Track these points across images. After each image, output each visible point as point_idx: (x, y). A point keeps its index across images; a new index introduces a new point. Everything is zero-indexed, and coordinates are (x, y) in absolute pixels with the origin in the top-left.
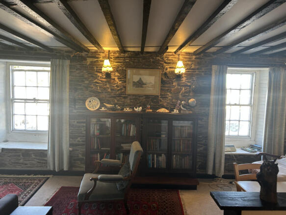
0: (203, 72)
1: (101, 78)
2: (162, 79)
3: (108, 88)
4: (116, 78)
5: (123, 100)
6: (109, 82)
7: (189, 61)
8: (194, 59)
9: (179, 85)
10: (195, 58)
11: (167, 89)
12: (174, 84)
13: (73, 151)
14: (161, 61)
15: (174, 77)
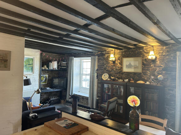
0: (172, 57)
1: (111, 64)
2: (143, 63)
3: (114, 69)
4: (118, 63)
5: (121, 75)
6: (114, 65)
7: (160, 50)
8: (164, 49)
9: (155, 66)
10: (166, 48)
11: (146, 69)
12: (152, 66)
13: (99, 99)
14: (142, 52)
15: (151, 61)
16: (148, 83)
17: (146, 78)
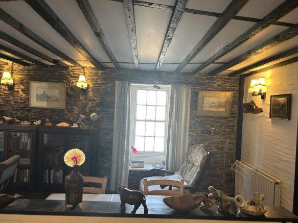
0: (109, 87)
1: (4, 90)
2: (67, 93)
3: (11, 100)
4: (20, 90)
5: (26, 113)
6: (12, 94)
7: (94, 76)
8: (100, 74)
9: (86, 99)
10: (102, 73)
11: (73, 102)
12: (81, 98)
14: (66, 75)
15: (80, 91)
16: (75, 126)
17: (71, 118)
